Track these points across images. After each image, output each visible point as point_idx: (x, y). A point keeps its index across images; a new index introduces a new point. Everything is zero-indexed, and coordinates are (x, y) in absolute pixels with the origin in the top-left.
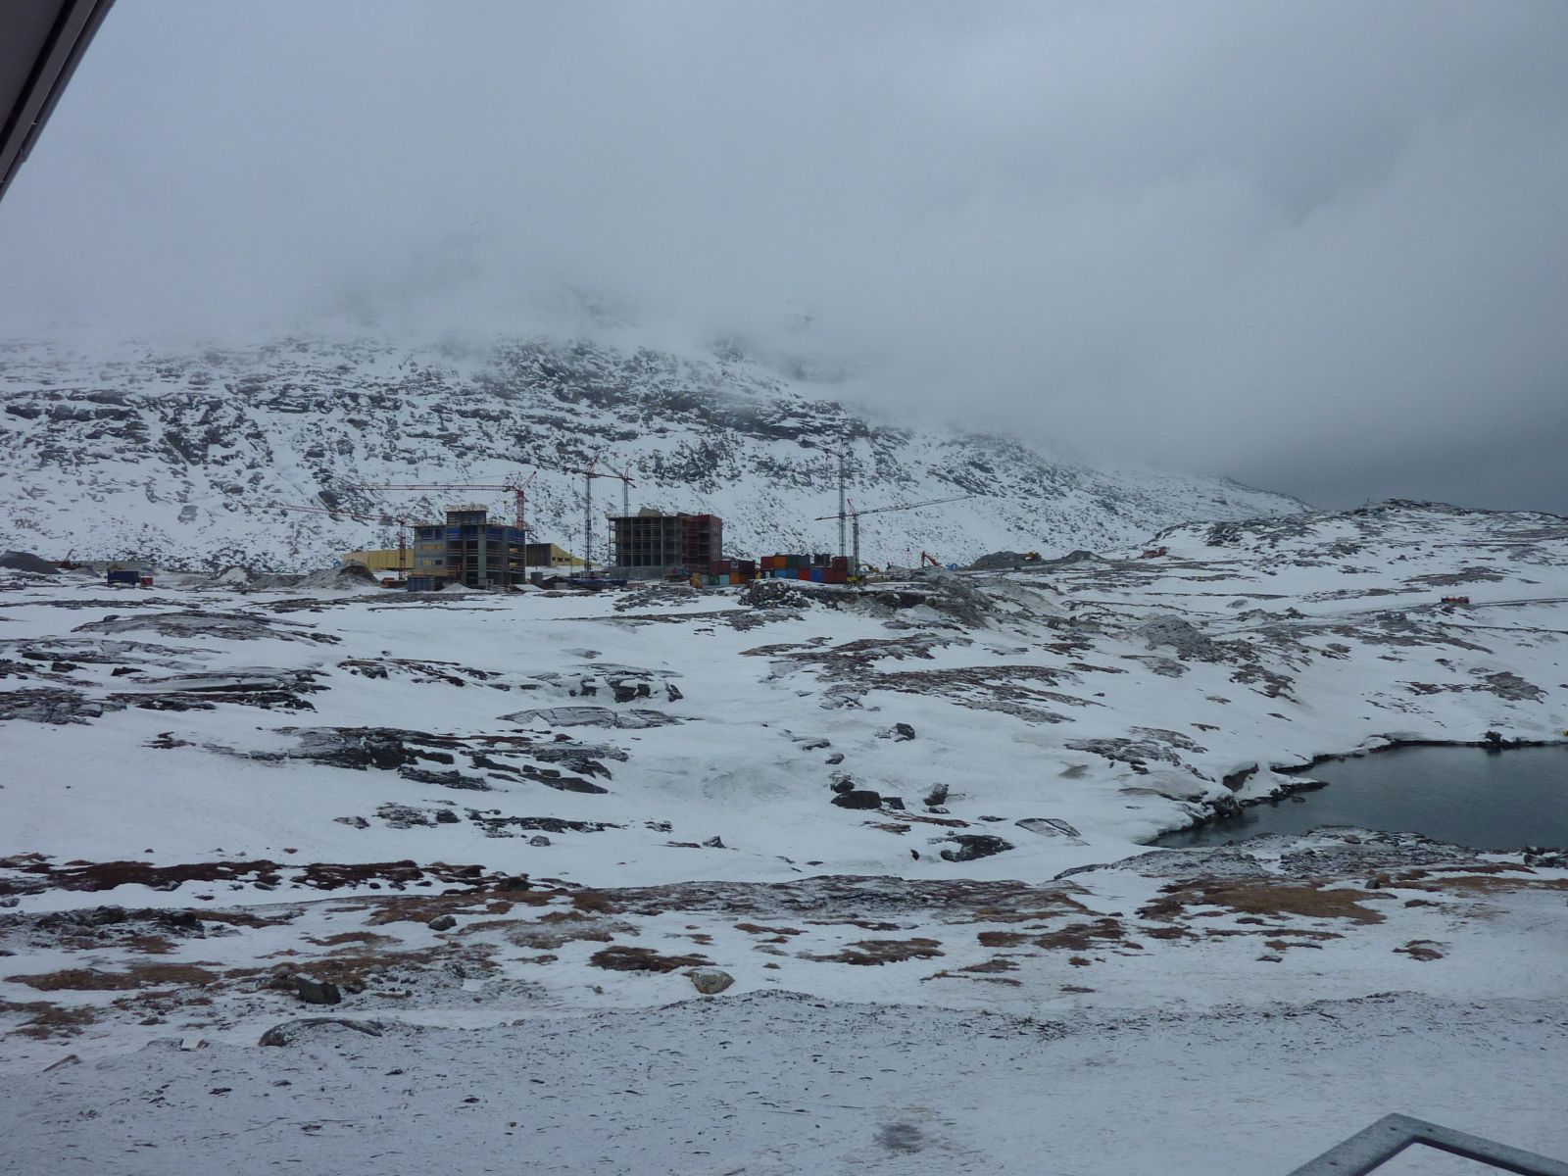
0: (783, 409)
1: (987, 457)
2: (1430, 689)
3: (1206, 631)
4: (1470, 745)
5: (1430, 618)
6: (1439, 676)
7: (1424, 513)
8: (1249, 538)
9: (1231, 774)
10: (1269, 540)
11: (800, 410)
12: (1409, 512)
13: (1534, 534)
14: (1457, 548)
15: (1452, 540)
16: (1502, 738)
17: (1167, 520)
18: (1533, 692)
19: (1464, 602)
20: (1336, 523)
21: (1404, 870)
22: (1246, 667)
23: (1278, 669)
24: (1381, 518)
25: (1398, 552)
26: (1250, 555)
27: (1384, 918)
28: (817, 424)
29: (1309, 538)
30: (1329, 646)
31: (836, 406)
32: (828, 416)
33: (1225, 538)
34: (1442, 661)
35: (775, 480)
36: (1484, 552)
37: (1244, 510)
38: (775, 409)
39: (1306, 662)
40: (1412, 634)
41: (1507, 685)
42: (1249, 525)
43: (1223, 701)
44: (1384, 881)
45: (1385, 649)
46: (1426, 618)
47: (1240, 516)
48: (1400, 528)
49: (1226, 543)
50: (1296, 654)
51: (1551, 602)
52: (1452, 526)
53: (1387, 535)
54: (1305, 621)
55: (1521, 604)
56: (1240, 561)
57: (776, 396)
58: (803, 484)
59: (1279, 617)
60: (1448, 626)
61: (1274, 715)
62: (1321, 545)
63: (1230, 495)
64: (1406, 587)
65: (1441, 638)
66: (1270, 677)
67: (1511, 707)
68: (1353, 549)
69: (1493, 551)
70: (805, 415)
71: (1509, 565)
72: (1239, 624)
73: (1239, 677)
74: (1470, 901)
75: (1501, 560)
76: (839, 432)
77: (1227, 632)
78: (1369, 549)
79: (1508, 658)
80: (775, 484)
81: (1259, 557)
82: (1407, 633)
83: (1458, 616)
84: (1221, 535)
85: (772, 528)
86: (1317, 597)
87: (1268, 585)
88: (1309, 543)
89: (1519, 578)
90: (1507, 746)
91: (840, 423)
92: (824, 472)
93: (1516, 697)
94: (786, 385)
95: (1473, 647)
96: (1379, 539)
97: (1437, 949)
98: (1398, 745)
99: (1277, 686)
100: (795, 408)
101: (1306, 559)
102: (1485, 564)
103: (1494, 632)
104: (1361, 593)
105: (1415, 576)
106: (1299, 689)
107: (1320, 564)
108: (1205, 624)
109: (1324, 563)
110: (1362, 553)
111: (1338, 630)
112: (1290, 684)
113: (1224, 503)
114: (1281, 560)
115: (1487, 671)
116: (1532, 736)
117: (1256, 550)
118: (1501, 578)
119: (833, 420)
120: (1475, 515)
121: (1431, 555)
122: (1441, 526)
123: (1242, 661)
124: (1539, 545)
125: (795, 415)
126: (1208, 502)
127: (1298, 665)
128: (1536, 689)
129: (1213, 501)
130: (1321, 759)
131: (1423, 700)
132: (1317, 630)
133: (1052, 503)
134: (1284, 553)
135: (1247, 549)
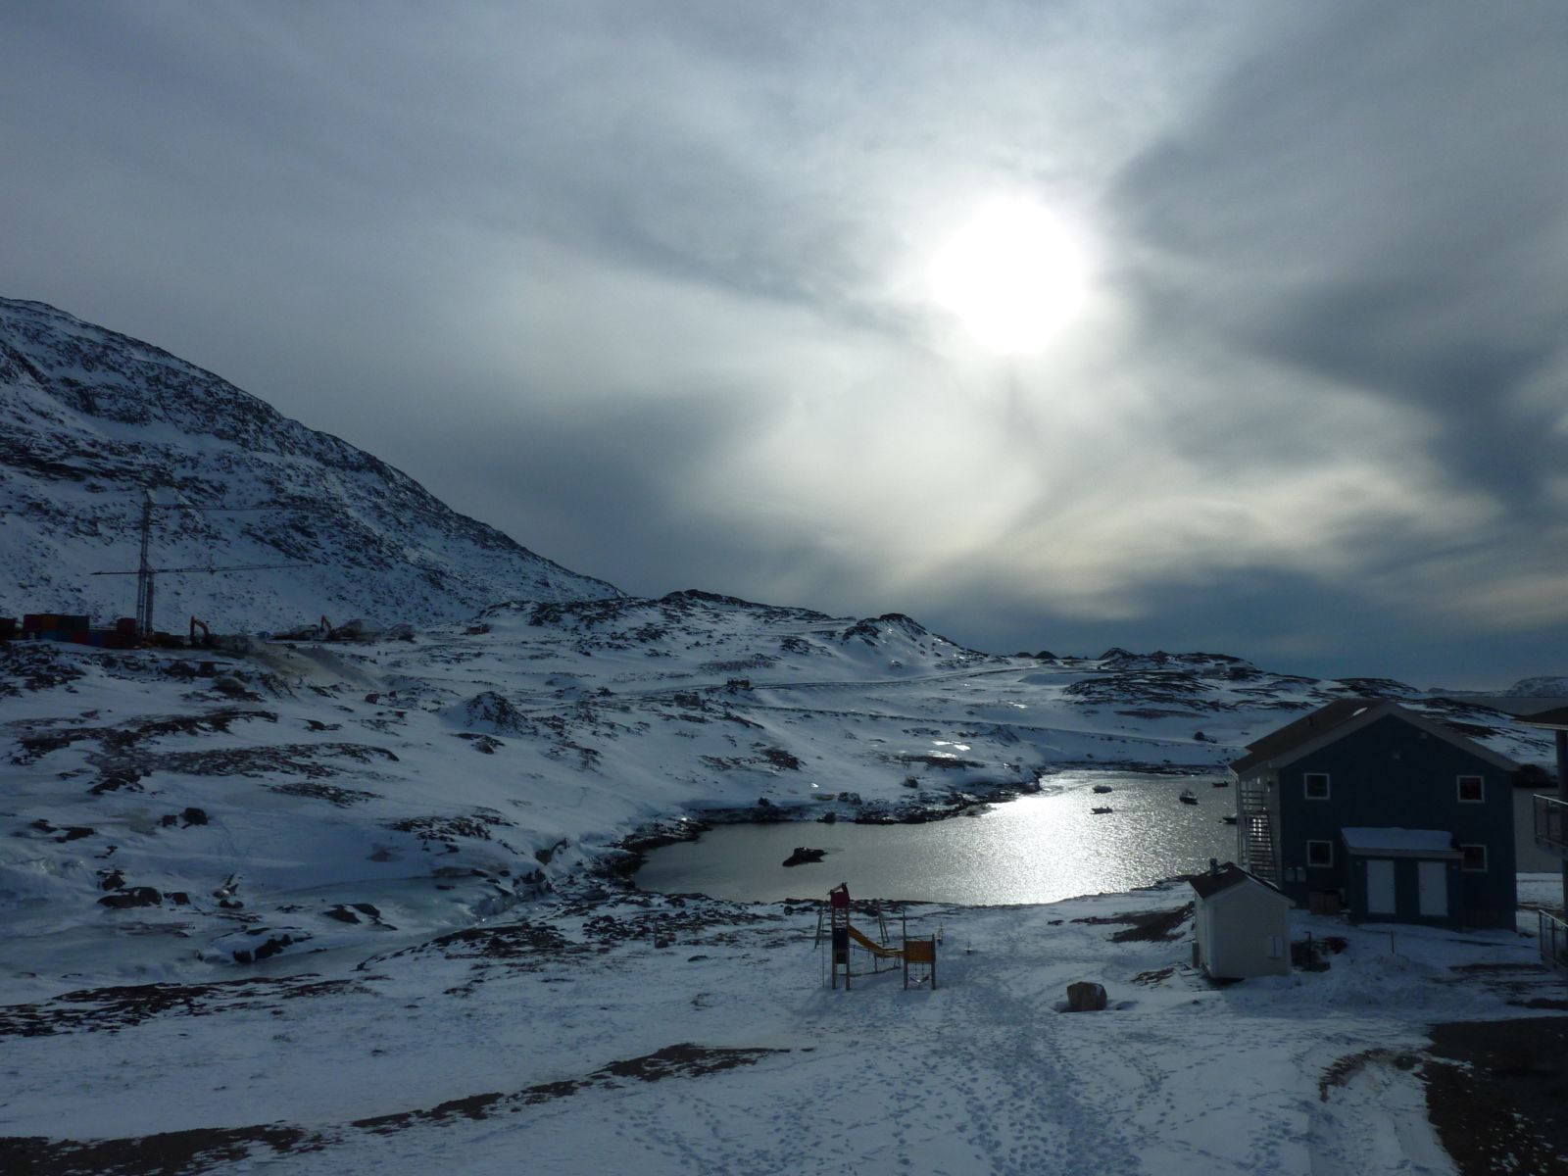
0: (67, 445)
1: (310, 521)
3: (522, 707)
5: (718, 699)
8: (569, 619)
9: (543, 847)
10: (585, 622)
11: (90, 449)
12: (704, 604)
15: (736, 630)
16: (770, 804)
17: (493, 599)
18: (795, 763)
20: (644, 611)
22: (559, 742)
23: (588, 744)
24: (682, 607)
26: (568, 636)
28: (110, 466)
29: (620, 622)
30: (634, 723)
31: (135, 448)
32: (124, 459)
33: (546, 617)
34: (728, 737)
35: (51, 526)
36: (762, 642)
37: (565, 593)
38: (57, 443)
39: (612, 737)
40: (704, 713)
42: (570, 608)
43: (538, 778)
45: (681, 727)
46: (715, 698)
47: (561, 598)
48: (697, 617)
49: (546, 623)
50: (605, 730)
51: (811, 687)
52: (735, 619)
54: (613, 699)
55: (789, 687)
56: (558, 642)
57: (58, 429)
58: (87, 534)
59: (592, 695)
60: (732, 706)
61: (582, 789)
62: (631, 629)
63: (552, 577)
65: (726, 716)
66: (580, 751)
67: (779, 776)
68: (658, 634)
70: (97, 456)
71: (778, 654)
72: (555, 701)
73: (551, 753)
76: (138, 479)
77: (544, 708)
78: (670, 635)
79: (777, 734)
80: (51, 532)
81: (576, 638)
82: (700, 712)
84: (542, 615)
85: (44, 583)
86: (625, 678)
87: (582, 665)
88: (620, 627)
89: (788, 665)
91: (140, 469)
92: (113, 521)
93: (783, 768)
94: (73, 419)
96: (679, 625)
99: (586, 761)
100: (82, 445)
101: (617, 642)
102: (763, 652)
103: (765, 712)
104: (663, 676)
105: (707, 661)
106: (605, 763)
107: (627, 648)
108: (523, 701)
109: (631, 647)
110: (665, 638)
112: (598, 758)
113: (547, 585)
114: (596, 641)
115: (762, 746)
117: (574, 631)
118: (773, 665)
119: (131, 464)
120: (755, 609)
125: (85, 454)
126: (532, 583)
127: (605, 740)
128: (797, 761)
129: (537, 582)
132: (625, 708)
133: (377, 574)
134: (598, 635)
135: (565, 630)
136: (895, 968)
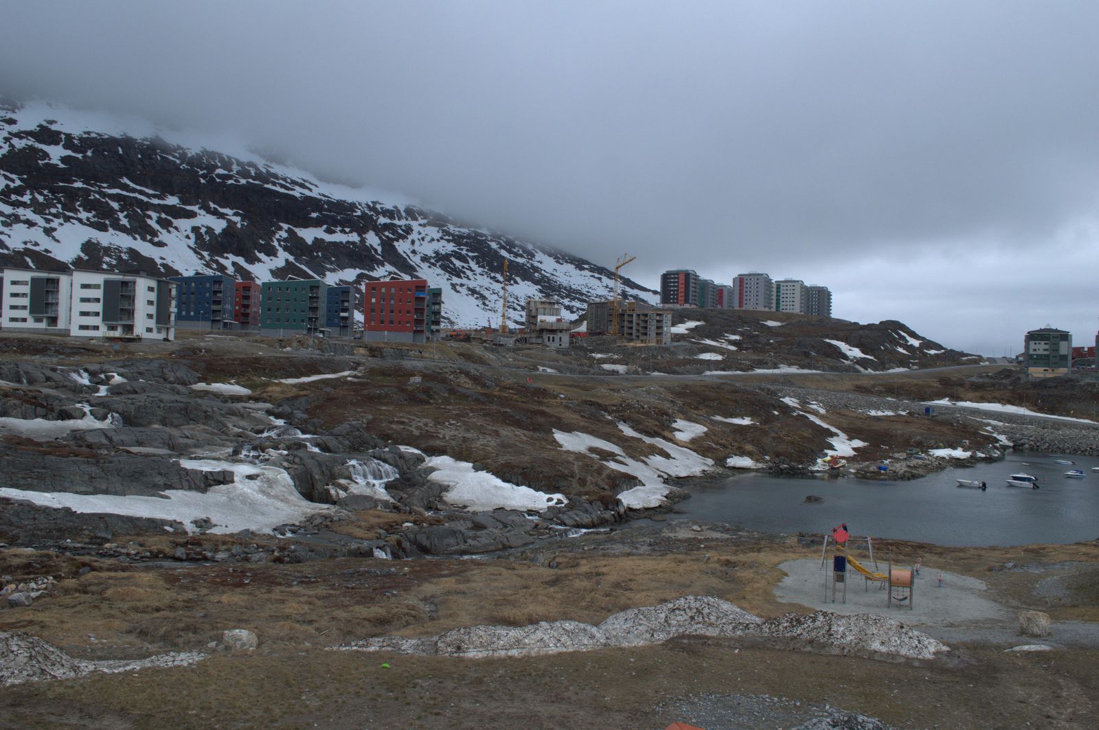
0: (313, 204)
11: (326, 206)
28: (338, 217)
31: (354, 206)
32: (347, 212)
57: (308, 193)
70: (330, 210)
94: (316, 186)
100: (322, 205)
119: (351, 215)
125: (322, 209)
133: (509, 288)
136: (881, 588)
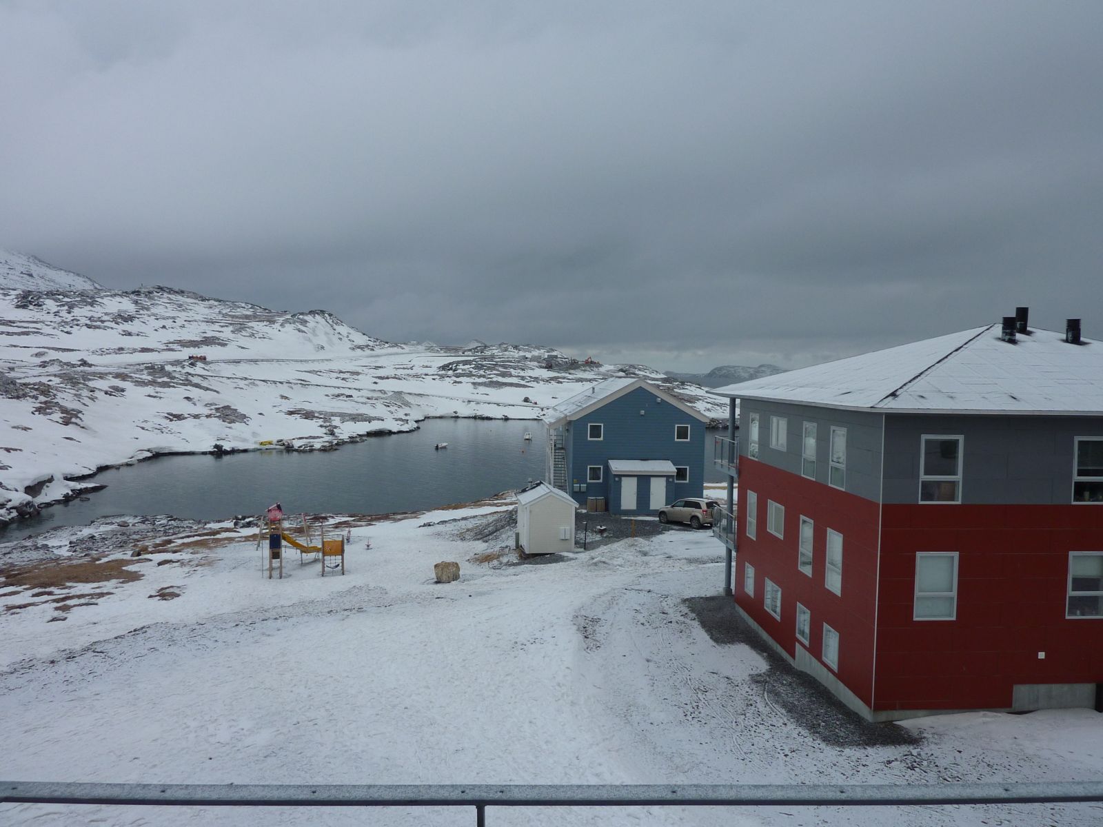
2: (179, 417)
3: (12, 375)
4: (204, 453)
5: (181, 369)
6: (185, 408)
7: (179, 297)
8: (50, 304)
9: (31, 485)
10: (66, 308)
12: (170, 296)
13: (247, 317)
14: (200, 323)
15: (197, 317)
16: (224, 448)
18: (243, 418)
19: (203, 359)
20: (118, 299)
21: (158, 541)
22: (45, 403)
23: (71, 404)
24: (150, 298)
25: (162, 323)
26: (51, 317)
27: (143, 575)
29: (97, 308)
30: (110, 387)
33: (31, 303)
34: (187, 398)
36: (216, 327)
37: (48, 283)
39: (93, 399)
40: (169, 380)
41: (228, 414)
42: (50, 294)
43: (26, 429)
44: (145, 550)
45: (150, 390)
46: (179, 369)
47: (43, 287)
48: (163, 306)
49: (31, 307)
50: (85, 393)
51: (255, 361)
52: (197, 308)
53: (154, 310)
54: (93, 369)
55: (237, 362)
56: (43, 322)
59: (73, 366)
60: (193, 375)
61: (67, 438)
62: (106, 314)
63: (35, 270)
64: (165, 348)
65: (187, 383)
66: (64, 410)
67: (230, 428)
68: (130, 319)
69: (222, 327)
71: (231, 336)
72: (41, 370)
73: (39, 410)
74: (199, 556)
75: (227, 333)
77: (31, 376)
78: (141, 320)
79: (228, 396)
81: (58, 319)
82: (165, 379)
83: (199, 369)
84: (26, 300)
86: (102, 352)
87: (64, 341)
88: (97, 311)
89: (238, 345)
90: (227, 453)
93: (232, 422)
95: (207, 389)
96: (148, 313)
97: (176, 591)
98: (157, 456)
99: (69, 417)
101: (94, 324)
102: (217, 335)
103: (221, 379)
104: (135, 351)
105: (172, 340)
106: (86, 419)
107: (105, 328)
108: (12, 369)
109: (108, 328)
110: (136, 322)
111: (117, 376)
112: (80, 415)
113: (31, 275)
114: (76, 323)
115: (216, 405)
116: (242, 446)
117: (56, 314)
118: (226, 344)
120: (212, 302)
121: (183, 326)
122: (190, 308)
123: (42, 398)
124: (250, 324)
126: (18, 273)
127: (86, 401)
128: (244, 416)
129: (22, 273)
130: (102, 469)
131: (175, 425)
132: (102, 376)
134: (78, 318)
135: (48, 313)
136: (316, 559)
